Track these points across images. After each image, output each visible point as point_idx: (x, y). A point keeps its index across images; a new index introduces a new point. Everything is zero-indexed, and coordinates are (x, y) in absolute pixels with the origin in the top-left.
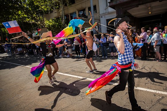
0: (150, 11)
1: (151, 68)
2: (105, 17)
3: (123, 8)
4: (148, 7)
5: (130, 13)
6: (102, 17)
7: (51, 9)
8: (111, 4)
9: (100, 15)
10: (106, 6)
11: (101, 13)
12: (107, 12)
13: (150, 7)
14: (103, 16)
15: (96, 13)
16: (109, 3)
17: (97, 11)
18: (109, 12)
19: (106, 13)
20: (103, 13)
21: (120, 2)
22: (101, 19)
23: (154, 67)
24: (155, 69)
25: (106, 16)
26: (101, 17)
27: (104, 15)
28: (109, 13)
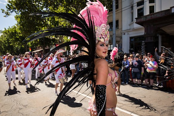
2: (128, 34)
3: (154, 25)
7: (69, 25)
8: (139, 20)
9: (122, 32)
10: (131, 21)
11: (123, 29)
12: (132, 28)
14: (126, 33)
15: (118, 29)
16: (136, 19)
17: (120, 27)
18: (134, 28)
19: (130, 29)
20: (126, 29)
21: (151, 17)
22: (123, 36)
25: (130, 33)
26: (123, 34)
27: (128, 32)
28: (134, 30)
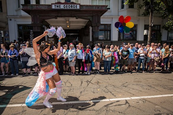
0: (68, 25)
1: (66, 82)
2: (15, 21)
3: (39, 16)
4: (67, 21)
5: (49, 23)
6: (11, 20)
9: (7, 17)
10: (18, 7)
11: (9, 14)
12: (19, 15)
13: (68, 21)
14: (13, 19)
15: (2, 13)
16: (22, 5)
18: (21, 15)
20: (12, 15)
21: (37, 8)
22: (9, 22)
23: (68, 81)
24: (70, 83)
25: (17, 20)
26: (9, 19)
28: (22, 17)
